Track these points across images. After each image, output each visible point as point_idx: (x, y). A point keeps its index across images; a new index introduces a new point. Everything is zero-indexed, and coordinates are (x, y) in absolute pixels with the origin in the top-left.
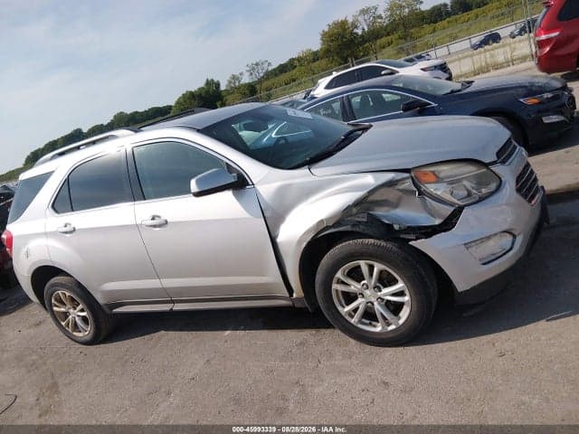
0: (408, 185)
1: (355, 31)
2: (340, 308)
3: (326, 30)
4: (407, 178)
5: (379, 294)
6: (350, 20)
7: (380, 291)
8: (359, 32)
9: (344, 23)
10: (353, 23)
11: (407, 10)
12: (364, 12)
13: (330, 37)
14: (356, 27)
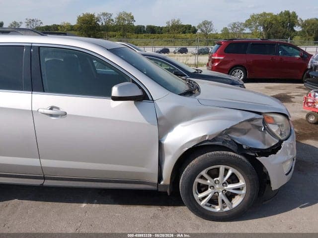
0: (260, 123)
1: (98, 22)
2: (195, 195)
3: (82, 16)
4: (261, 119)
5: (225, 188)
6: (96, 16)
7: (226, 186)
8: (100, 24)
9: (92, 16)
10: (97, 18)
11: (127, 22)
12: (104, 14)
13: (83, 20)
14: (99, 21)
